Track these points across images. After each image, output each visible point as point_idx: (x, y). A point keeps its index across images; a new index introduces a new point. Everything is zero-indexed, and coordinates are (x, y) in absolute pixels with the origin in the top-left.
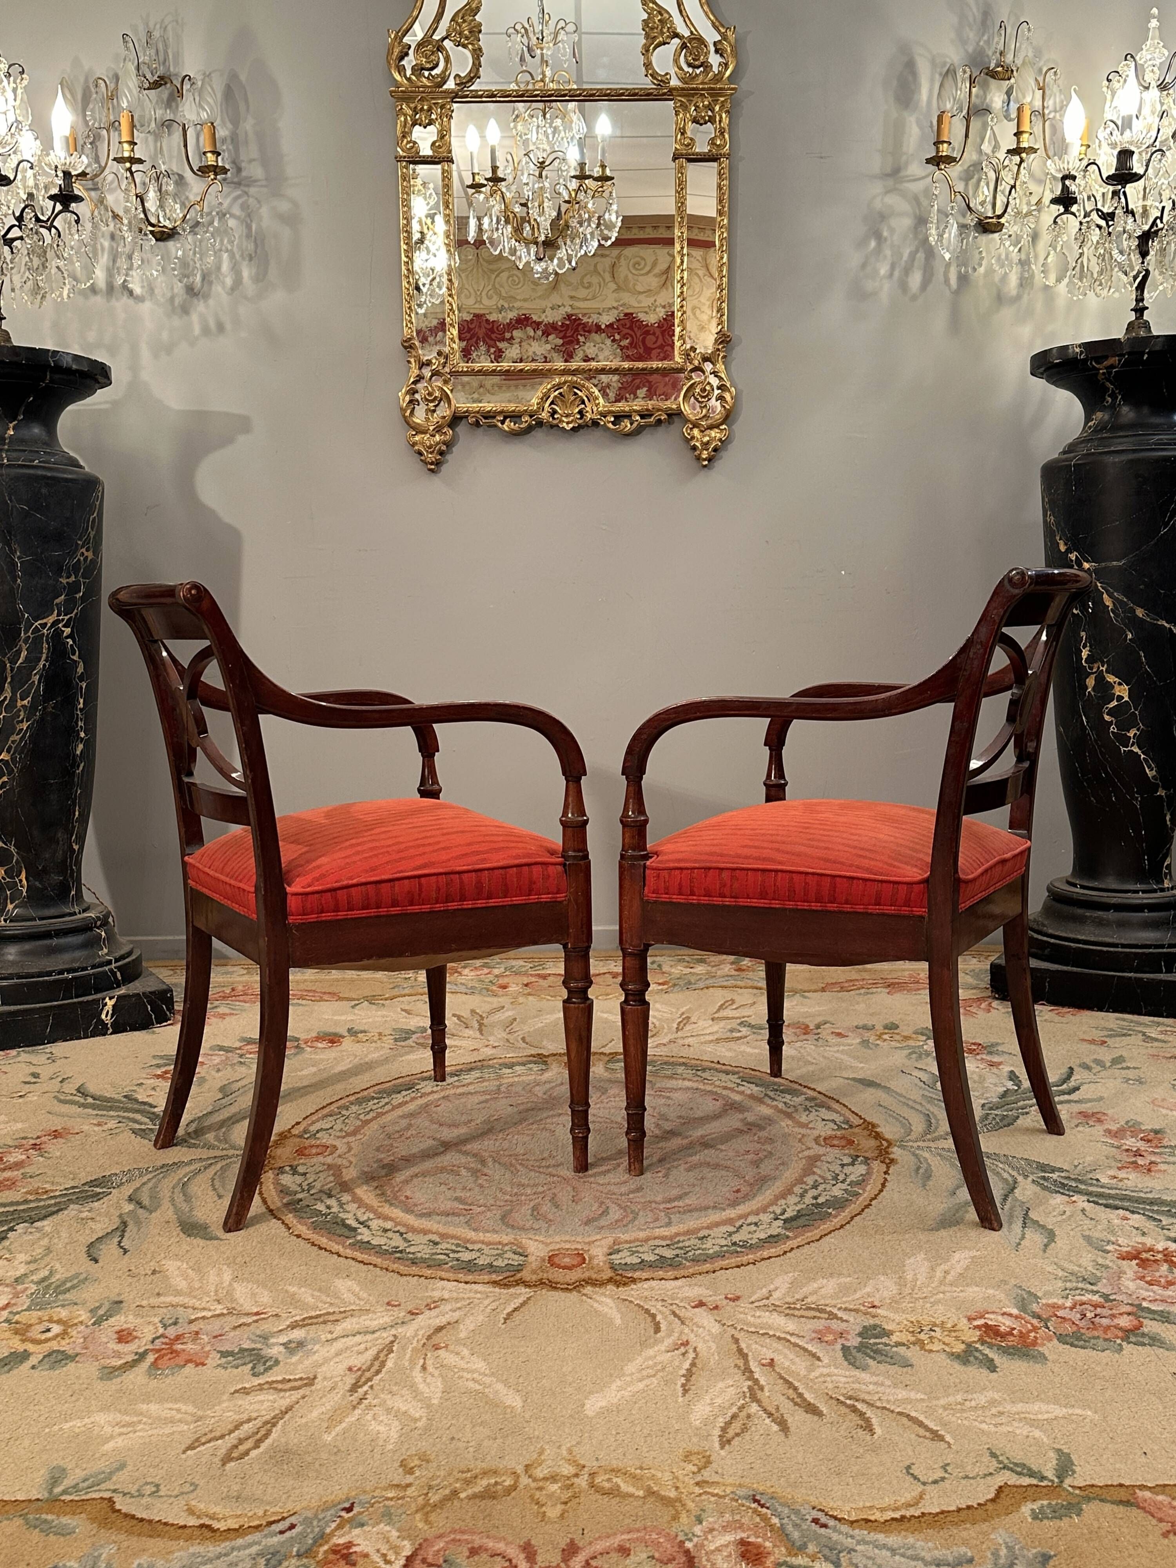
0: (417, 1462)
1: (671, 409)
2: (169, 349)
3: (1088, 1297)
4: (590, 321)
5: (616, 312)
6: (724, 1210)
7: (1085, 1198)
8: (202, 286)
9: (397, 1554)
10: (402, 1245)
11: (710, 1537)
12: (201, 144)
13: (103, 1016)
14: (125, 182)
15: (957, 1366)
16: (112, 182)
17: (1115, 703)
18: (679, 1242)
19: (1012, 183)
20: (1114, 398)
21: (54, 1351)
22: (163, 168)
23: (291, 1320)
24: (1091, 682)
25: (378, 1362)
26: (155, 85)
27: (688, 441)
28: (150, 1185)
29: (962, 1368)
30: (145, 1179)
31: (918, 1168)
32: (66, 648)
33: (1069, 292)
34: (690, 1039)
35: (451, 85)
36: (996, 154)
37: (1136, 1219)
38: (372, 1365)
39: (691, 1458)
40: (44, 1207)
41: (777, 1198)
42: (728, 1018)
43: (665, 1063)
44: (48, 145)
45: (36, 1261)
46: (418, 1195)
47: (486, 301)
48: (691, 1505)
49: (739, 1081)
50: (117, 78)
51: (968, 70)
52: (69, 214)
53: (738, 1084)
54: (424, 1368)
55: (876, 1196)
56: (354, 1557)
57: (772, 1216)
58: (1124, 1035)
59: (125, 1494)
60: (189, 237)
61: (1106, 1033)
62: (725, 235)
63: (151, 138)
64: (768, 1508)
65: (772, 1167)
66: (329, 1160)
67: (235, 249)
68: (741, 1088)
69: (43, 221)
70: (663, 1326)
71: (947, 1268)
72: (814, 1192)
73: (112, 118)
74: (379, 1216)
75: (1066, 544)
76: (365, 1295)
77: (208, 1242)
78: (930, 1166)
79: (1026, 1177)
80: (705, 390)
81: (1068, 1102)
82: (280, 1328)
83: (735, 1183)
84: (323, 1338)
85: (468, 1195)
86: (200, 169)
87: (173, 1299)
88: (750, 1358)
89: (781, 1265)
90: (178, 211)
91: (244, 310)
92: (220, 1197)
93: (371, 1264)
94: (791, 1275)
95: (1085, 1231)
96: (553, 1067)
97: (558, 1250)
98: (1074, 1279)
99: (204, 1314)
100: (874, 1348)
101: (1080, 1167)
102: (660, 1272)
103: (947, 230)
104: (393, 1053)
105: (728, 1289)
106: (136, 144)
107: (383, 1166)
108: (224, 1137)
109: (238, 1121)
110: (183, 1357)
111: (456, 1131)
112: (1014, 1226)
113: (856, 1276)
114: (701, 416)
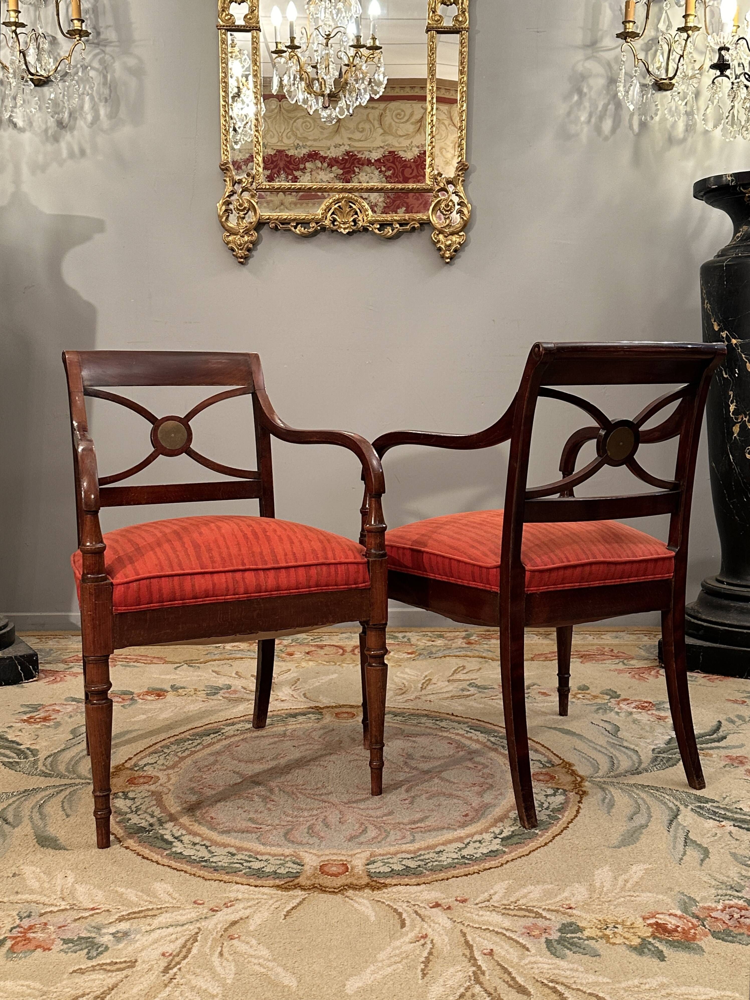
1: (423, 219)
2: (43, 168)
3: (735, 901)
4: (363, 156)
5: (382, 150)
6: (456, 830)
7: (732, 823)
8: (69, 121)
10: (207, 856)
12: (70, 13)
14: (12, 40)
15: (635, 956)
16: (2, 41)
18: (420, 855)
19: (681, 53)
22: (40, 31)
23: (119, 915)
24: (736, 429)
25: (186, 949)
27: (435, 244)
28: (14, 805)
29: (638, 958)
30: (11, 801)
31: (604, 799)
33: (722, 136)
34: (432, 696)
36: (669, 32)
38: (180, 951)
41: (496, 822)
42: (460, 680)
43: (412, 715)
46: (221, 816)
47: (285, 141)
49: (468, 729)
53: (468, 732)
54: (221, 954)
55: (572, 820)
57: (492, 835)
60: (60, 84)
61: (746, 695)
62: (465, 89)
63: (32, 9)
65: (492, 797)
66: (153, 788)
67: (95, 94)
68: (469, 735)
70: (407, 922)
71: (626, 877)
74: (190, 833)
75: (719, 325)
76: (177, 895)
77: (57, 852)
78: (613, 797)
79: (686, 806)
80: (448, 205)
81: (718, 748)
82: (111, 921)
83: (465, 809)
84: (144, 929)
85: (259, 816)
86: (68, 32)
87: (28, 897)
88: (474, 948)
89: (499, 874)
90: (52, 64)
91: (100, 140)
92: (68, 816)
93: (182, 871)
94: (507, 882)
95: (732, 849)
96: (326, 717)
97: (328, 860)
98: (724, 887)
99: (52, 909)
100: (571, 941)
101: (727, 799)
102: (406, 879)
103: (632, 88)
104: (206, 704)
105: (458, 893)
106: (20, 12)
107: (194, 793)
108: (73, 769)
109: (84, 756)
110: (34, 943)
111: (251, 766)
112: (678, 845)
113: (557, 883)
114: (445, 225)
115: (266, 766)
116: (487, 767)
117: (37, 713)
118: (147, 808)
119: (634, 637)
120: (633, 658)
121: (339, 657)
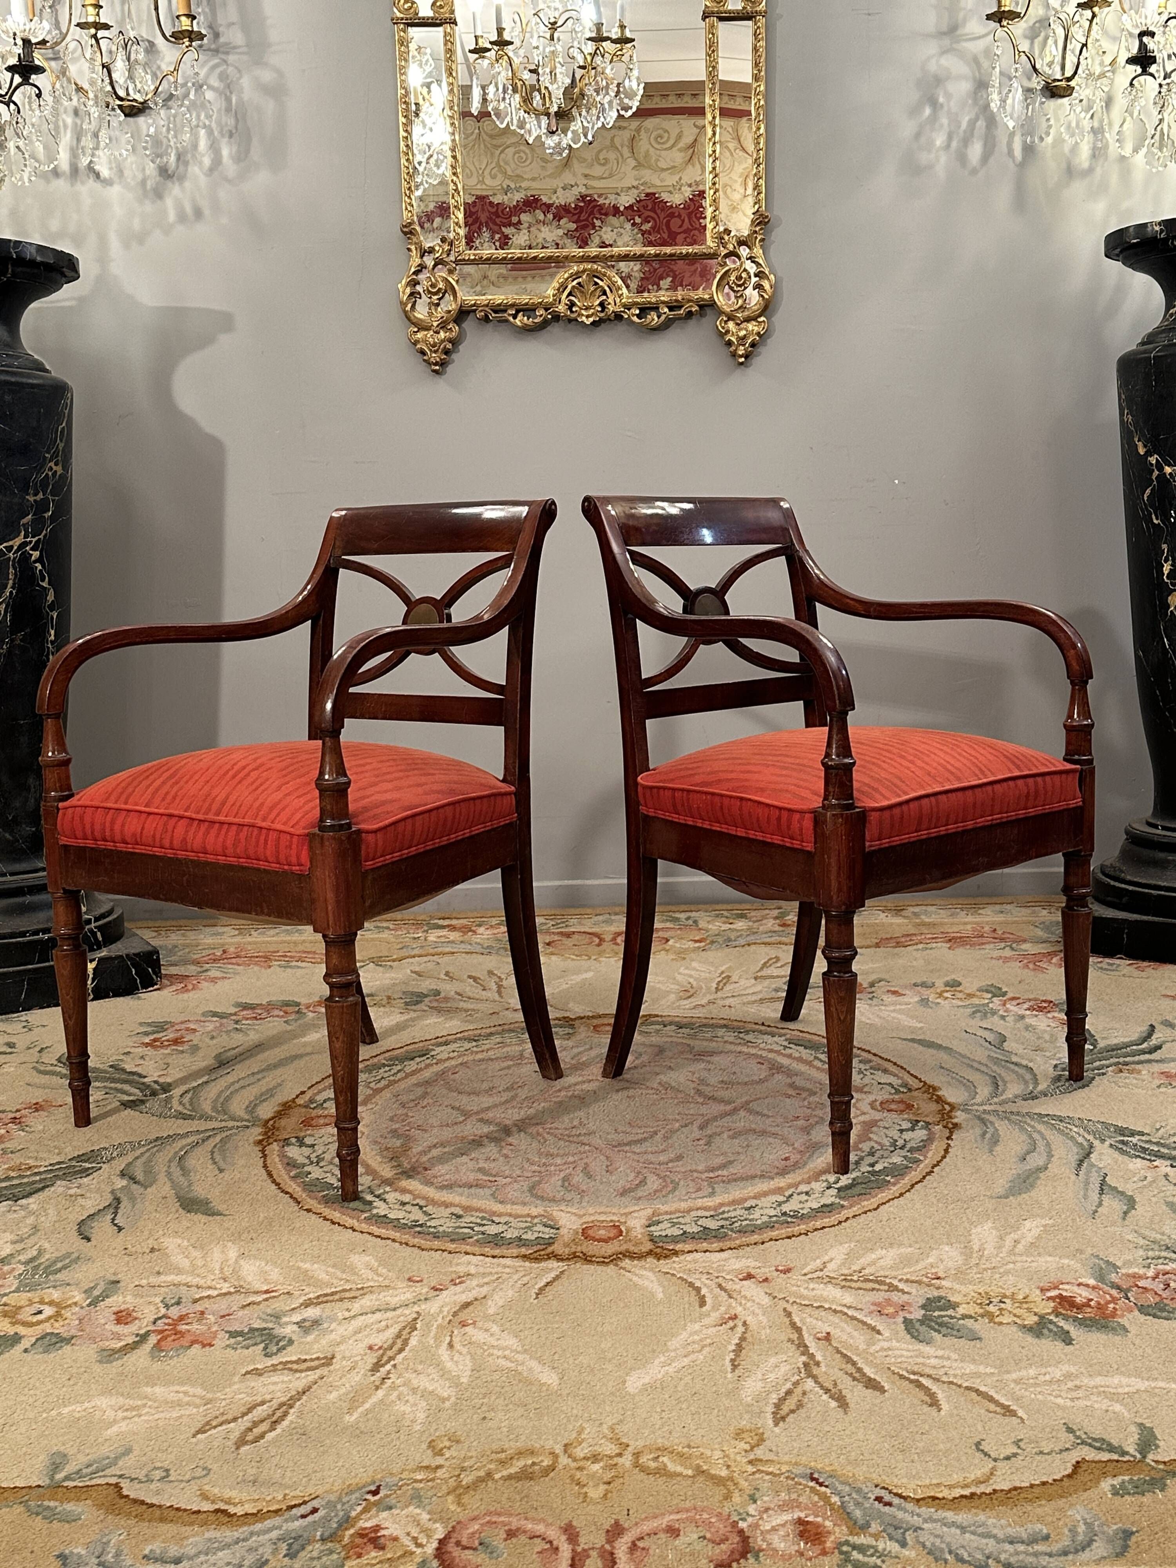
0: (447, 1444)
1: (703, 300)
2: (141, 238)
3: (1171, 1266)
4: (607, 202)
5: (636, 192)
6: (772, 1179)
7: (1169, 1163)
8: (177, 167)
9: (429, 1537)
10: (422, 1219)
11: (765, 1516)
12: (174, 7)
14: (90, 50)
15: (1030, 1339)
16: (75, 51)
18: (724, 1212)
19: (1084, 41)
21: (48, 1334)
22: (132, 34)
23: (304, 1298)
24: (1173, 600)
25: (401, 1340)
27: (722, 335)
28: (143, 1159)
29: (1036, 1341)
30: (138, 1153)
31: (985, 1133)
32: (34, 574)
33: (1147, 164)
34: (731, 1000)
36: (1065, 9)
38: (394, 1343)
39: (743, 1436)
40: (29, 1184)
42: (772, 977)
43: (704, 1025)
45: (22, 1240)
46: (438, 1166)
47: (488, 181)
48: (744, 1484)
49: (786, 1043)
52: (29, 88)
53: (785, 1047)
54: (451, 1345)
55: (939, 1162)
56: (382, 1540)
57: (825, 1184)
59: (132, 1480)
60: (162, 112)
62: (762, 102)
64: (827, 1486)
65: (824, 1134)
67: (214, 125)
68: (788, 1051)
70: (709, 1299)
71: (1017, 1237)
72: (871, 1160)
74: (396, 1189)
75: (1145, 446)
76: (384, 1271)
77: (211, 1218)
78: (997, 1130)
79: (1103, 1141)
80: (741, 278)
81: (1149, 1061)
82: (293, 1306)
83: (786, 1151)
84: (340, 1316)
85: (492, 1165)
86: (173, 35)
87: (177, 1279)
88: (803, 1332)
89: (836, 1236)
90: (150, 82)
91: (224, 194)
92: (221, 1171)
93: (388, 1239)
94: (847, 1245)
95: (1166, 1197)
96: (580, 1031)
97: (593, 1222)
98: (1156, 1247)
99: (210, 1292)
100: (939, 1321)
101: (1162, 1130)
102: (705, 1244)
103: (1010, 95)
104: (404, 1017)
105: (781, 1261)
106: (102, 7)
107: (398, 1137)
108: (222, 1107)
109: (237, 1091)
110: (189, 1338)
111: (476, 1099)
112: (1090, 1193)
113: (917, 1246)
114: (736, 307)
115: (497, 1099)
116: (815, 1093)
117: (164, 1034)
119: (1029, 911)
120: (1025, 941)
121: (592, 949)
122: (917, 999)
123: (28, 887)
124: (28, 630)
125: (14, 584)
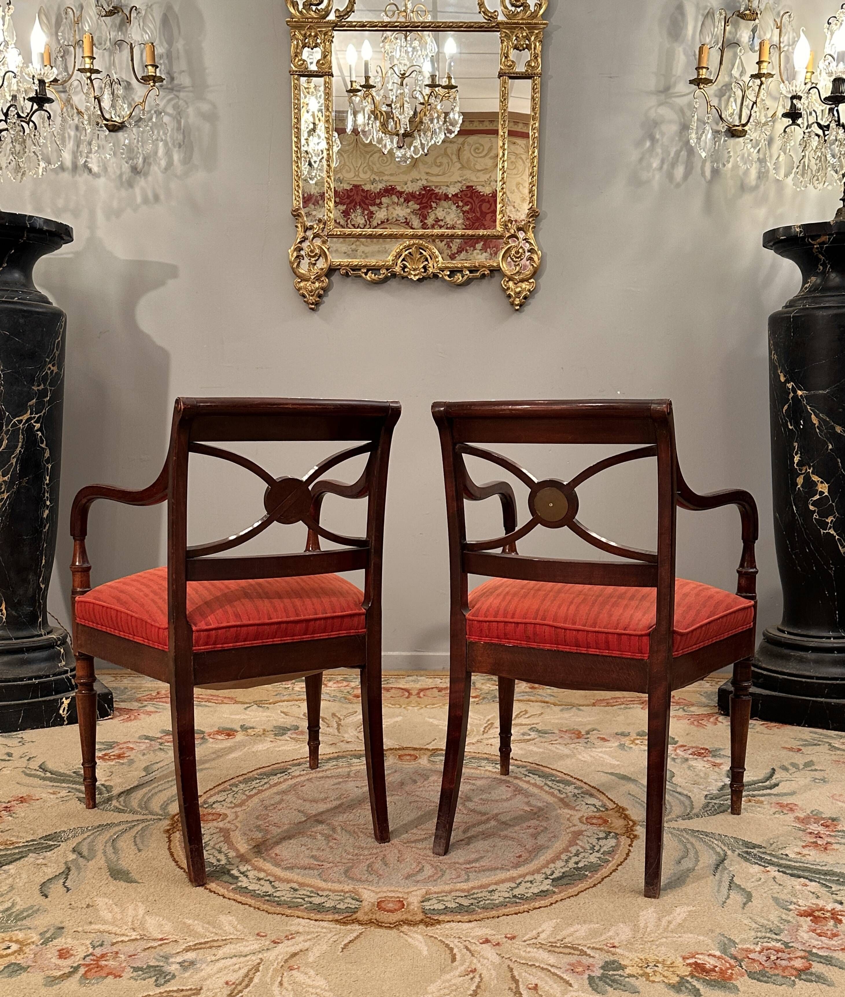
1: (493, 266)
2: (118, 213)
3: (773, 944)
4: (441, 191)
5: (460, 185)
6: (509, 870)
7: (776, 869)
8: (143, 167)
10: (271, 890)
12: (144, 59)
13: (61, 712)
14: (87, 87)
15: (672, 993)
16: (77, 87)
17: (817, 497)
18: (474, 894)
19: (754, 100)
20: (825, 266)
21: (12, 964)
22: (115, 77)
23: (186, 945)
24: (800, 480)
25: (248, 979)
26: (110, 14)
27: (505, 290)
28: (89, 840)
30: (86, 835)
32: (36, 439)
33: (794, 185)
34: (493, 740)
35: (332, 17)
36: (743, 78)
37: (813, 886)
38: (243, 980)
40: (11, 855)
41: (548, 863)
42: (521, 725)
43: (473, 758)
44: (28, 60)
45: (2, 895)
46: (285, 853)
47: (362, 175)
49: (526, 773)
50: (82, 7)
51: (723, 12)
52: (43, 112)
53: (526, 775)
54: (281, 984)
55: (622, 862)
57: (544, 876)
58: (815, 745)
60: (134, 129)
61: (802, 743)
62: (536, 135)
63: (106, 54)
65: (546, 839)
66: (221, 825)
67: (168, 139)
68: (527, 779)
69: (23, 117)
70: (458, 957)
71: (670, 919)
72: (575, 859)
73: (77, 37)
74: (256, 868)
75: (785, 376)
76: (241, 928)
77: (129, 885)
79: (734, 851)
80: (519, 252)
81: (769, 795)
82: (178, 951)
83: (518, 851)
84: (209, 959)
85: (321, 854)
86: (143, 78)
87: (101, 927)
88: (520, 983)
89: (548, 914)
90: (126, 109)
91: (174, 185)
92: (140, 850)
93: (247, 904)
94: (555, 921)
95: (774, 893)
96: (390, 758)
97: (385, 897)
98: (764, 930)
99: (123, 938)
100: (612, 978)
101: (775, 845)
102: (459, 917)
103: (704, 135)
104: (273, 744)
105: (509, 931)
106: (95, 58)
107: (261, 831)
108: (145, 805)
109: (156, 793)
110: (106, 971)
111: (315, 805)
112: (722, 888)
113: (603, 923)
114: (515, 272)
115: (329, 806)
116: (543, 810)
117: (112, 750)
118: (216, 844)
120: (693, 705)
121: (403, 700)
122: (617, 744)
123: (26, 648)
124: (31, 477)
125: (22, 445)
